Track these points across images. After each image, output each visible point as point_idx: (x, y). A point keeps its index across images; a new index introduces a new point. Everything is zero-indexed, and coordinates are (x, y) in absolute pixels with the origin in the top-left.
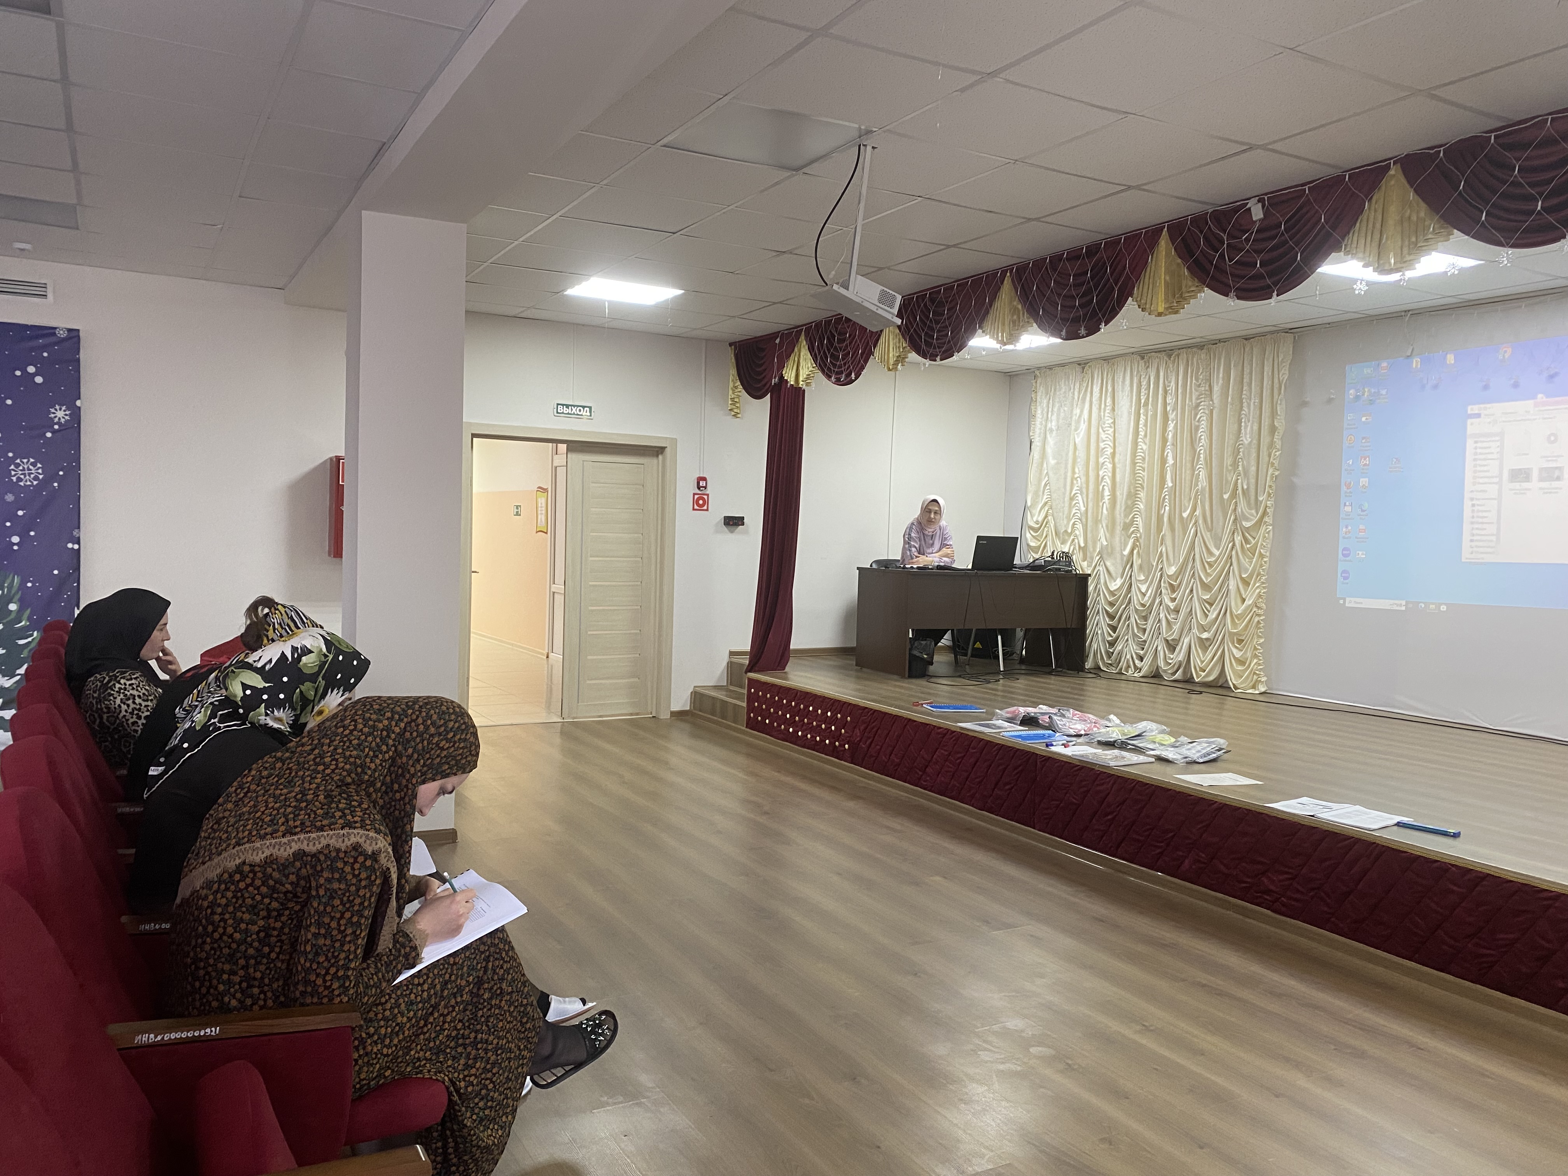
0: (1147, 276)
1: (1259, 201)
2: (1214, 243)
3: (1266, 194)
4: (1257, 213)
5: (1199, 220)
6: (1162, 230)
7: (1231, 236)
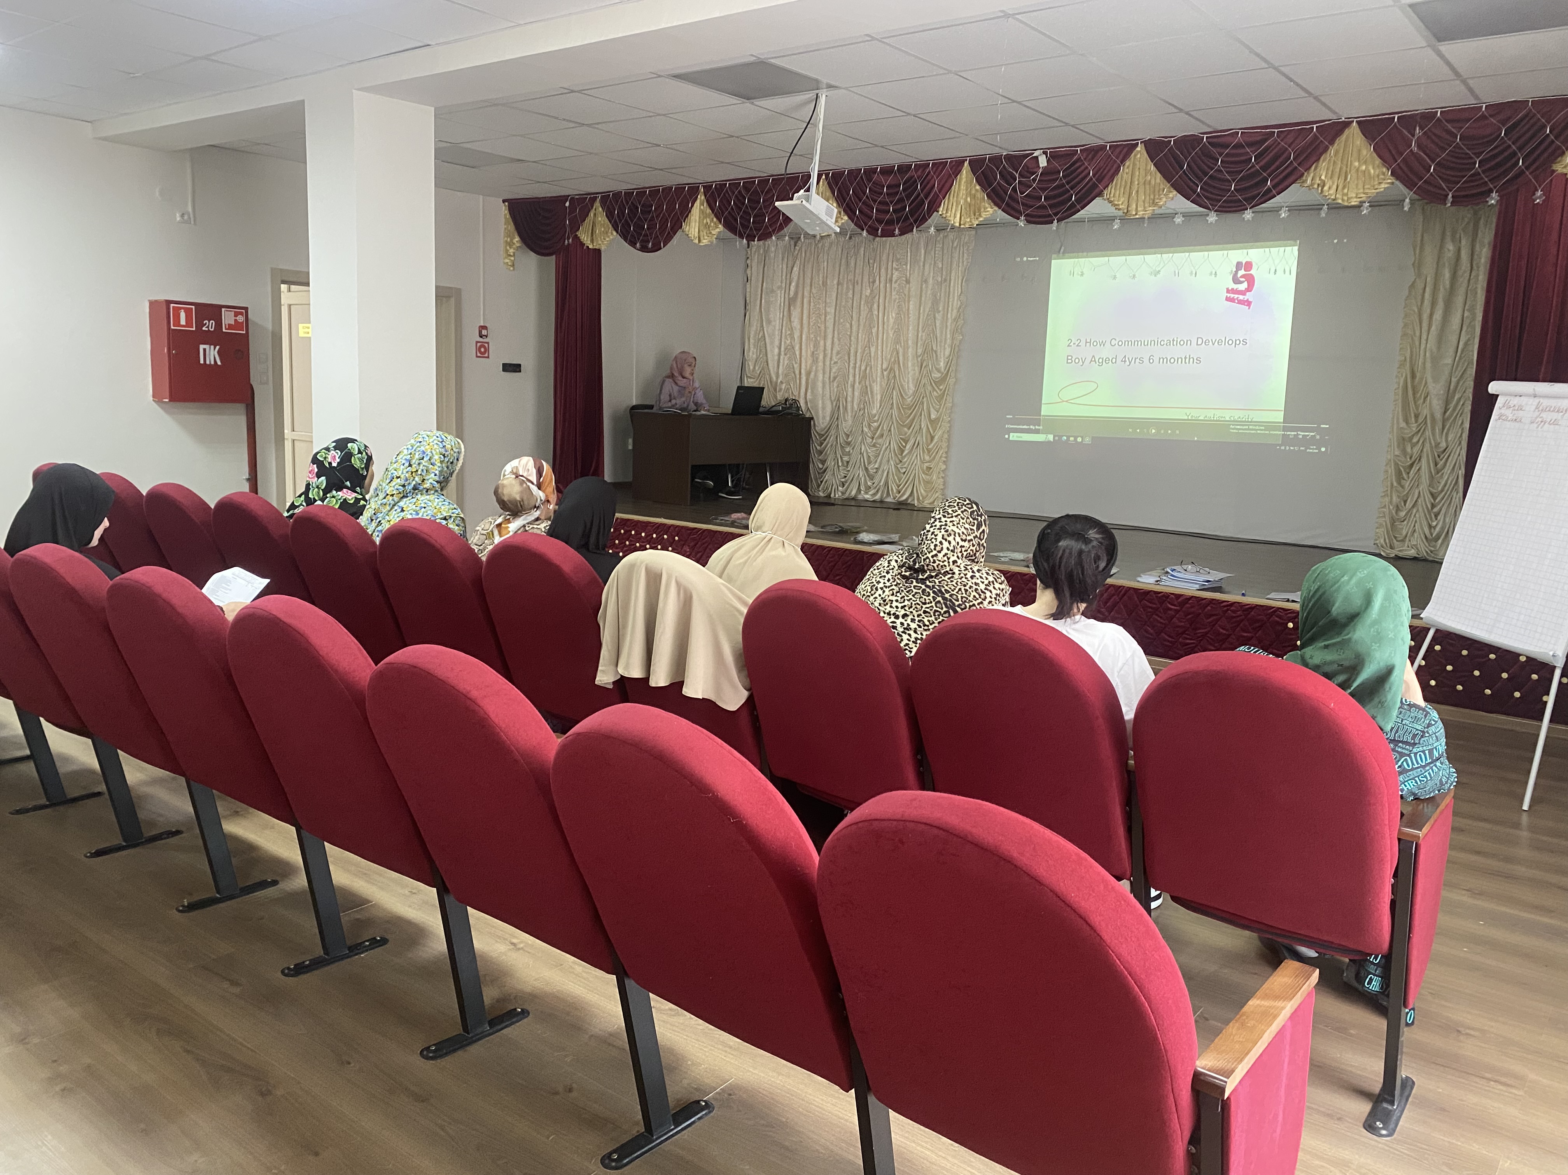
0: (952, 195)
1: (1044, 153)
2: (1008, 178)
3: (1049, 149)
4: (1043, 162)
5: (996, 160)
6: (964, 162)
7: (1021, 175)
